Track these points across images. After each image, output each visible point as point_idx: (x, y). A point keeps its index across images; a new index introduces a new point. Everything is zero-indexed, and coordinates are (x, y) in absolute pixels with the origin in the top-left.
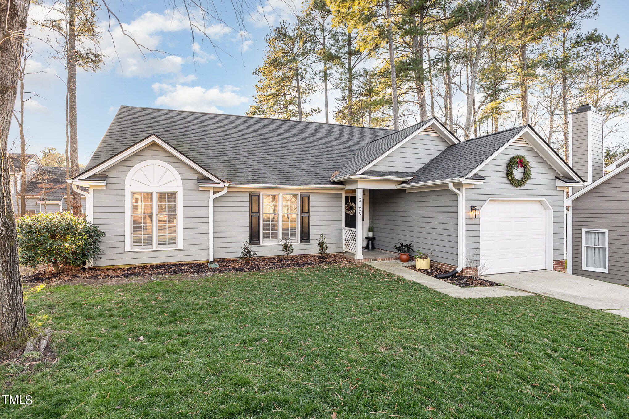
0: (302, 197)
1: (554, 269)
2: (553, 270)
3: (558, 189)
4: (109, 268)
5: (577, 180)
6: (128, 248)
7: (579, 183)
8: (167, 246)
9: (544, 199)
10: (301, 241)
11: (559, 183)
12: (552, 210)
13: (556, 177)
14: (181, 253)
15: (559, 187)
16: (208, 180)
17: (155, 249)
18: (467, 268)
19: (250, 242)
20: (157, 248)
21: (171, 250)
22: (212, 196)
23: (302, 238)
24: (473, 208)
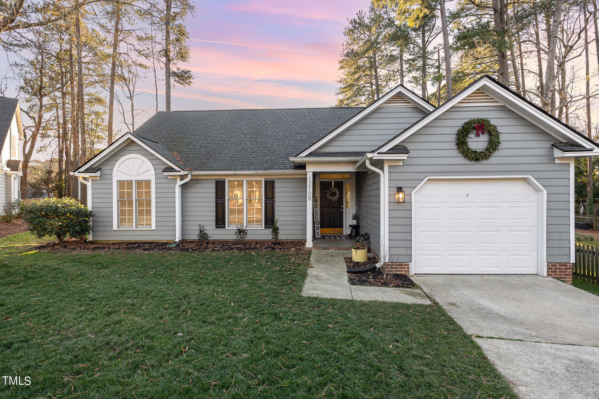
0: (266, 182)
1: (548, 275)
2: (545, 275)
3: (557, 161)
4: (103, 242)
5: (588, 147)
6: (115, 227)
7: (591, 150)
8: (145, 226)
9: (530, 177)
10: (265, 226)
11: (557, 153)
12: (545, 192)
13: (553, 145)
14: (155, 233)
15: (558, 158)
16: (171, 169)
17: (134, 228)
18: (392, 264)
19: (216, 226)
20: (136, 227)
21: (146, 230)
22: (179, 183)
23: (266, 224)
24: (400, 190)
